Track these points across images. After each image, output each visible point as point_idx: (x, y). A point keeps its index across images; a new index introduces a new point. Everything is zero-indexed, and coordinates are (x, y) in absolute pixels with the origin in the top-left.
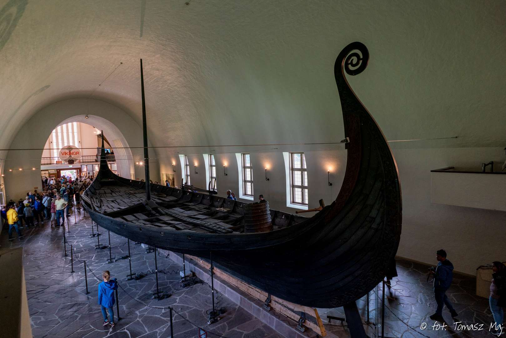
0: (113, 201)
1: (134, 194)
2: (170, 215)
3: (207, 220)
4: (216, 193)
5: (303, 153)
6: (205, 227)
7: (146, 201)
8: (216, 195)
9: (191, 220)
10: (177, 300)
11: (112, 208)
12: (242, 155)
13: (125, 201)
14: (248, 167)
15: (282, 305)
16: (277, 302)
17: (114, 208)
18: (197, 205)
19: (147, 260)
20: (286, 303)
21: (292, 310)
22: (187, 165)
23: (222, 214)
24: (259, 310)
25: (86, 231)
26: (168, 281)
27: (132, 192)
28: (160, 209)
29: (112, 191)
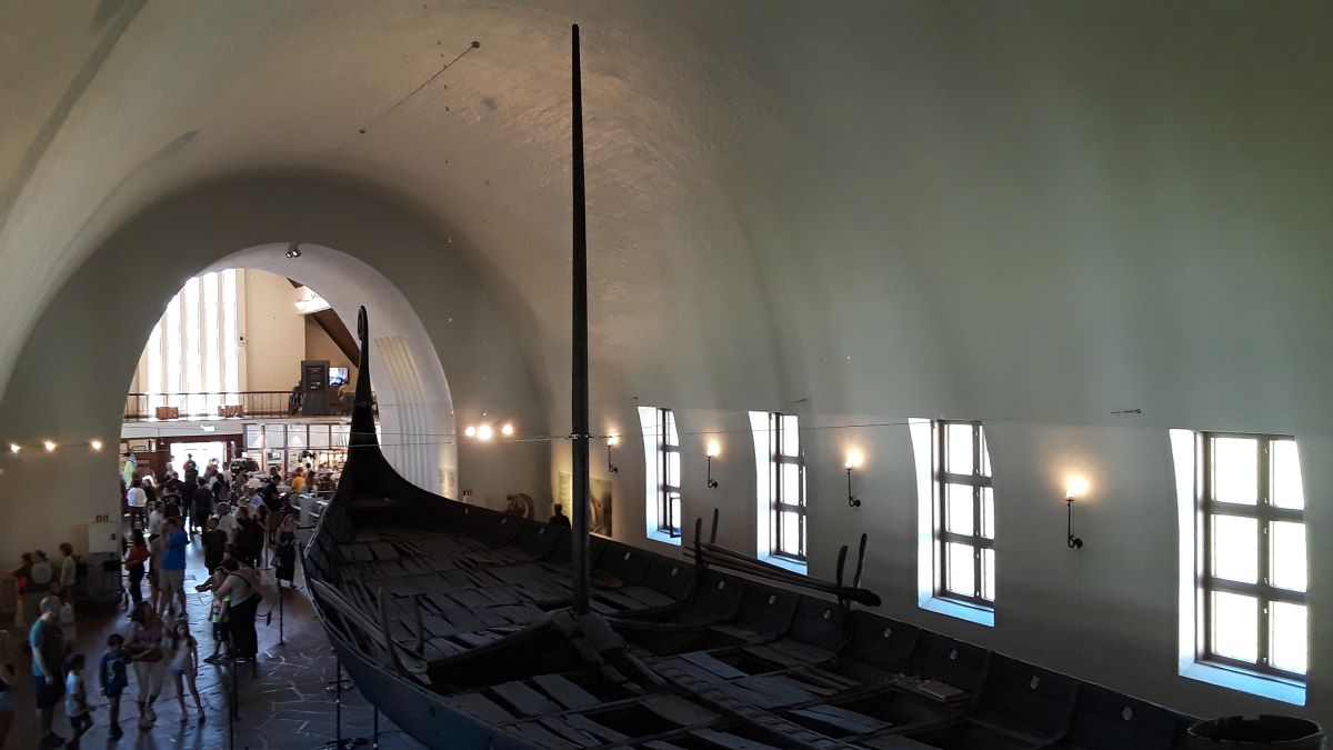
0: (418, 602)
1: (491, 570)
2: (689, 691)
4: (873, 600)
7: (572, 616)
8: (872, 610)
11: (428, 636)
12: (936, 425)
13: (467, 604)
14: (962, 479)
18: (775, 641)
22: (667, 448)
27: (477, 558)
28: (631, 656)
29: (402, 553)
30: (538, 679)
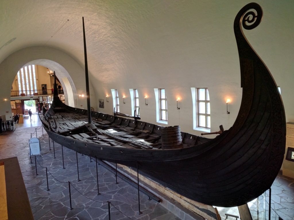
0: (63, 124)
2: (106, 134)
3: (133, 139)
4: (140, 119)
5: (207, 88)
6: (132, 144)
7: (88, 124)
9: (122, 139)
10: (112, 197)
11: (63, 129)
12: (159, 90)
13: (72, 124)
14: (163, 99)
15: (190, 203)
16: (187, 201)
17: (65, 129)
18: (125, 127)
19: (90, 168)
20: (193, 202)
21: (198, 208)
22: (117, 97)
23: (144, 135)
24: (173, 207)
25: (45, 145)
26: (105, 183)
27: (77, 117)
28: (98, 130)
29: (63, 117)
30: (81, 134)
